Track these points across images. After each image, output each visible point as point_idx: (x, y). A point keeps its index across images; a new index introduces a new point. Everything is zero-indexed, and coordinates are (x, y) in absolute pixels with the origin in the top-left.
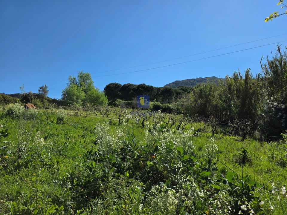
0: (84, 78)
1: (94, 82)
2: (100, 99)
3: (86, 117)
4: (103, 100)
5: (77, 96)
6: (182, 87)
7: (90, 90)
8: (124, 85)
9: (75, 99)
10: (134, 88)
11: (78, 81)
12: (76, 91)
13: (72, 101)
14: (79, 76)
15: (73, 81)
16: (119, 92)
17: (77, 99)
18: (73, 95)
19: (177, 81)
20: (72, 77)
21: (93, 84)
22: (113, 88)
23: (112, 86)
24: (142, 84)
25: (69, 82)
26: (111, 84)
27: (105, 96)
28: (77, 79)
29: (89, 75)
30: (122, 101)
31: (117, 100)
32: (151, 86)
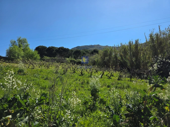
0: (22, 42)
1: (29, 45)
2: (34, 56)
3: (33, 68)
4: (37, 57)
5: (18, 54)
6: (85, 50)
7: (27, 50)
8: (49, 47)
9: (17, 56)
10: (56, 49)
11: (17, 44)
12: (17, 51)
13: (14, 57)
14: (18, 40)
15: (13, 43)
16: (45, 52)
17: (18, 56)
18: (16, 53)
19: (78, 46)
20: (13, 41)
21: (29, 46)
22: (41, 49)
23: (40, 48)
24: (61, 47)
25: (11, 44)
26: (40, 46)
27: (38, 54)
28: (17, 42)
29: (25, 40)
30: (48, 57)
31: (45, 57)
32: (68, 49)
